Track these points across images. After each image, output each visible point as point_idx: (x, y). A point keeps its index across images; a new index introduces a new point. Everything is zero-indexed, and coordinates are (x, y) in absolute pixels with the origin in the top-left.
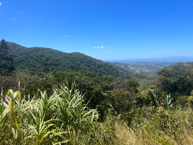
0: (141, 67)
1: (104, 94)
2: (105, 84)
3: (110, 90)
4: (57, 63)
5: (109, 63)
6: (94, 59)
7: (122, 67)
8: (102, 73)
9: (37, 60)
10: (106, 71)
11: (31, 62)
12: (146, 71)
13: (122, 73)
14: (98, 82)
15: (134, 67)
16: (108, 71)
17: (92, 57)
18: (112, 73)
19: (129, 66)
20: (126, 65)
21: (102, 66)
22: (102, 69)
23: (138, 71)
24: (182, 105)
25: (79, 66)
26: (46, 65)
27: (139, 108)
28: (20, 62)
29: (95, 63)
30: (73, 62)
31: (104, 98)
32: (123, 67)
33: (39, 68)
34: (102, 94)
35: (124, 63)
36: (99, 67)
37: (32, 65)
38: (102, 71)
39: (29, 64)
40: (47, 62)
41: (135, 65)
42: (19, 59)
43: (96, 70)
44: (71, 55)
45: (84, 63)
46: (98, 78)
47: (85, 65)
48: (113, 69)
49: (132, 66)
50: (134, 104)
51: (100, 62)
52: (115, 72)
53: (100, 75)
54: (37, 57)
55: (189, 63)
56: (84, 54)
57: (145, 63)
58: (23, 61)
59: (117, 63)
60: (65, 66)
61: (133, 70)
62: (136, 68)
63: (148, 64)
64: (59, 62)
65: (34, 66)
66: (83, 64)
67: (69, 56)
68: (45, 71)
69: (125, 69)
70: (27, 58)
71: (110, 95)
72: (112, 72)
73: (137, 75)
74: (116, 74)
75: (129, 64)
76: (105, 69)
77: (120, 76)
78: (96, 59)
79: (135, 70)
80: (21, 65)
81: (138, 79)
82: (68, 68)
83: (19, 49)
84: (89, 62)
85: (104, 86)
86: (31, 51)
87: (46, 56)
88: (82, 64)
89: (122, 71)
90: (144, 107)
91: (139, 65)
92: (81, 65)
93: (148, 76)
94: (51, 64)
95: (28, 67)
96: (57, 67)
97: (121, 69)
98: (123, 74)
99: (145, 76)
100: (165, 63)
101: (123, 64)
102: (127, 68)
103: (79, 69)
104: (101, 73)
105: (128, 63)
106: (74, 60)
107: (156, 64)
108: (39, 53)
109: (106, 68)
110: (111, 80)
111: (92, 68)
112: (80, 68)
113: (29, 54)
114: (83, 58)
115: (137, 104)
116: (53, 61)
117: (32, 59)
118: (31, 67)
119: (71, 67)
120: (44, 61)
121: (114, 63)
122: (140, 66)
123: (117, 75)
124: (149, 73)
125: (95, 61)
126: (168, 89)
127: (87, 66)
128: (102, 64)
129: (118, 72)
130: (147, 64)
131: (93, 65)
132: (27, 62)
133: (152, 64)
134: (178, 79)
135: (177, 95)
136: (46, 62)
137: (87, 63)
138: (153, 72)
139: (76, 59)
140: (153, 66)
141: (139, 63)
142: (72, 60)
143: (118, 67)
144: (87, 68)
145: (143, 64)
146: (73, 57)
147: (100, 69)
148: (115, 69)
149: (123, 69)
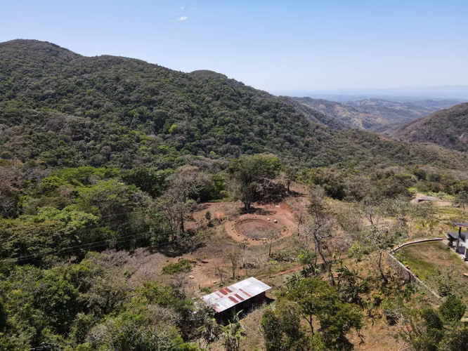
0: (367, 111)
4: (154, 98)
5: (286, 99)
6: (249, 88)
7: (320, 111)
8: (266, 126)
9: (104, 91)
10: (276, 121)
12: (379, 120)
13: (317, 127)
15: (350, 111)
16: (281, 122)
17: (243, 84)
18: (292, 128)
19: (338, 107)
20: (329, 105)
21: (267, 108)
22: (265, 117)
23: (358, 122)
25: (208, 108)
26: (126, 103)
28: (63, 95)
29: (250, 99)
30: (194, 96)
32: (322, 109)
33: (107, 111)
36: (260, 112)
37: (91, 103)
38: (267, 121)
40: (129, 96)
41: (352, 107)
45: (221, 98)
47: (222, 104)
48: (296, 117)
49: (345, 107)
51: (263, 96)
52: (298, 125)
54: (105, 82)
57: (377, 100)
59: (308, 99)
60: (171, 107)
61: (346, 119)
62: (355, 113)
63: (384, 104)
64: (159, 97)
66: (218, 103)
67: (184, 81)
69: (325, 117)
70: (79, 84)
72: (293, 126)
73: (356, 134)
74: (302, 130)
75: (338, 104)
76: (274, 117)
77: (311, 135)
79: (350, 119)
80: (64, 102)
82: (180, 111)
84: (235, 98)
87: (128, 81)
88: (215, 102)
89: (319, 123)
91: (361, 107)
92: (214, 106)
93: (382, 138)
94: (137, 102)
95: (83, 106)
96: (152, 109)
97: (315, 116)
98: (319, 130)
99: (375, 137)
101: (321, 101)
102: (333, 112)
103: (207, 116)
104: (263, 127)
105: (336, 100)
106: (197, 92)
107: (404, 104)
109: (277, 113)
111: (240, 114)
112: (210, 112)
113: (86, 72)
114: (219, 88)
116: (142, 94)
117: (92, 88)
118: (90, 109)
119: (187, 110)
120: (121, 93)
121: (300, 99)
122: (366, 108)
123: (303, 133)
124: (386, 127)
125: (251, 95)
127: (228, 106)
128: (266, 103)
129: (306, 125)
130: (382, 105)
131: (244, 107)
132: (79, 96)
133: (394, 103)
136: (125, 97)
137: (230, 99)
138: (397, 124)
139: (203, 90)
140: (398, 108)
141: (362, 101)
142: (191, 92)
143: (309, 111)
144: (228, 114)
145: (373, 104)
146: (194, 83)
147: (261, 118)
148: (301, 115)
149: (323, 115)
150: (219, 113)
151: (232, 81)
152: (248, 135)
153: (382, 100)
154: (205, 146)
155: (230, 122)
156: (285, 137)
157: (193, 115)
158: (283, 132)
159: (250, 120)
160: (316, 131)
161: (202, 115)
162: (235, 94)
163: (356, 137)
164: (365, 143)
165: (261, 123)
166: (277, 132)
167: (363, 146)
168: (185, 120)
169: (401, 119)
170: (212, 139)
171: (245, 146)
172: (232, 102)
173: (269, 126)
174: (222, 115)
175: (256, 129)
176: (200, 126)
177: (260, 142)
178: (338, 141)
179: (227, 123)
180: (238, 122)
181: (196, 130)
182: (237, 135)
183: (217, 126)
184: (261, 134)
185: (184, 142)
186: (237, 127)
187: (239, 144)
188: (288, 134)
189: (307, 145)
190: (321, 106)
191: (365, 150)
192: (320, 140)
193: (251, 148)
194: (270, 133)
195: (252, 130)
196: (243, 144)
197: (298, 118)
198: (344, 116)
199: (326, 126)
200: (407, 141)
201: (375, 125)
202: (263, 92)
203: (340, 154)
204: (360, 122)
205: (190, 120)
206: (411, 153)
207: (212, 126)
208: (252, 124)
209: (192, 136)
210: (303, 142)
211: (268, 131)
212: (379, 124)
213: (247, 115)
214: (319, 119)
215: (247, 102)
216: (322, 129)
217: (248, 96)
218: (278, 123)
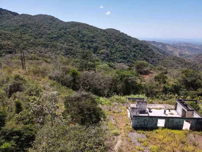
0: (181, 48)
4: (93, 40)
5: (145, 42)
6: (129, 37)
7: (159, 47)
8: (137, 53)
9: (74, 36)
10: (140, 51)
11: (69, 37)
12: (187, 53)
13: (158, 54)
15: (173, 48)
16: (143, 52)
17: (127, 35)
18: (147, 54)
19: (168, 46)
20: (164, 45)
21: (137, 46)
22: (137, 49)
23: (177, 53)
25: (114, 44)
26: (82, 41)
28: (59, 37)
30: (108, 39)
33: (76, 44)
35: (162, 42)
36: (134, 47)
37: (70, 41)
38: (137, 51)
39: (68, 40)
40: (84, 39)
41: (174, 46)
42: (58, 34)
44: (107, 33)
45: (119, 41)
47: (119, 43)
49: (171, 46)
52: (150, 53)
54: (74, 33)
56: (119, 31)
57: (187, 44)
58: (63, 36)
59: (154, 42)
60: (100, 44)
61: (171, 52)
62: (176, 49)
64: (95, 39)
65: (72, 42)
66: (118, 43)
67: (105, 33)
68: (81, 48)
69: (162, 50)
70: (65, 33)
72: (148, 53)
74: (152, 55)
76: (140, 49)
77: (155, 58)
78: (132, 37)
79: (173, 51)
80: (60, 40)
81: (174, 62)
82: (103, 45)
83: (57, 23)
84: (125, 41)
86: (69, 27)
87: (83, 32)
88: (116, 42)
89: (159, 53)
91: (178, 46)
92: (116, 44)
93: (186, 60)
94: (87, 41)
95: (67, 42)
96: (92, 44)
97: (157, 50)
98: (158, 56)
99: (183, 60)
101: (160, 43)
102: (165, 48)
103: (113, 48)
104: (136, 53)
105: (167, 43)
106: (109, 38)
107: (200, 46)
108: (77, 29)
109: (141, 48)
111: (126, 47)
112: (114, 46)
113: (67, 29)
114: (118, 36)
116: (89, 38)
117: (70, 35)
118: (70, 43)
119: (106, 45)
120: (81, 37)
121: (151, 42)
122: (181, 47)
123: (152, 57)
124: (189, 56)
127: (122, 44)
128: (137, 44)
129: (153, 53)
130: (189, 46)
131: (128, 45)
132: (65, 38)
133: (195, 45)
136: (82, 39)
137: (122, 41)
138: (195, 55)
139: (112, 37)
140: (197, 47)
141: (180, 44)
142: (107, 38)
143: (155, 47)
144: (122, 48)
145: (184, 45)
146: (108, 34)
147: (135, 49)
148: (151, 49)
149: (160, 49)
150: (118, 47)
151: (122, 33)
152: (129, 56)
153: (189, 44)
154: (113, 59)
155: (122, 50)
156: (144, 58)
157: (108, 47)
158: (143, 56)
159: (130, 50)
160: (157, 56)
161: (112, 47)
162: (124, 39)
163: (174, 59)
164: (179, 62)
165: (135, 52)
166: (141, 56)
167: (178, 63)
168: (105, 49)
169: (197, 53)
170: (116, 57)
171: (128, 60)
172: (123, 43)
173: (138, 53)
174: (119, 47)
175: (133, 54)
176: (111, 52)
177: (134, 59)
178: (166, 60)
179: (121, 51)
180: (126, 51)
181: (110, 53)
182: (125, 56)
183: (117, 52)
184: (134, 56)
185: (105, 57)
186: (125, 53)
187: (126, 59)
188: (145, 57)
189: (153, 61)
190: (160, 45)
191: (178, 65)
192: (159, 60)
193: (130, 61)
194: (138, 56)
195: (131, 54)
196: (127, 59)
197: (150, 50)
198: (170, 50)
199: (162, 54)
200: (198, 63)
201: (184, 55)
202: (136, 39)
203: (167, 66)
204: (178, 53)
205: (107, 49)
206: (199, 67)
207: (115, 52)
208: (131, 52)
209: (108, 55)
210: (151, 60)
211: (137, 55)
212: (187, 55)
213: (129, 48)
214: (159, 51)
215: (129, 43)
216: (160, 55)
217: (130, 40)
218: (141, 52)
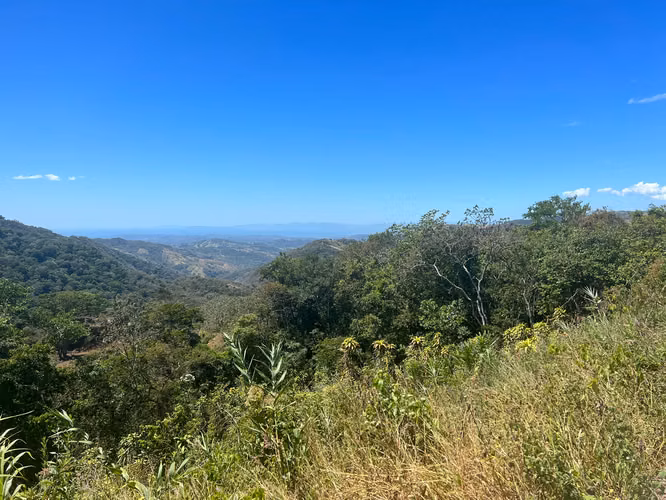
0: (210, 255)
1: (61, 365)
2: (65, 323)
3: (91, 348)
5: (83, 240)
6: (14, 224)
7: (140, 257)
8: (54, 279)
10: (70, 272)
12: (226, 267)
13: (140, 278)
14: (35, 322)
15: (184, 255)
16: (80, 274)
18: (99, 282)
19: (166, 252)
20: (155, 249)
21: (52, 254)
22: (52, 267)
23: (198, 270)
24: (329, 365)
27: (203, 398)
29: (19, 241)
31: (60, 381)
32: (145, 255)
34: (49, 370)
35: (146, 240)
36: (40, 259)
38: (56, 272)
41: (188, 249)
43: (25, 272)
46: (33, 304)
48: (104, 264)
49: (177, 251)
50: (183, 385)
51: (42, 235)
52: (110, 276)
53: (46, 289)
55: (344, 241)
57: (220, 241)
59: (119, 241)
61: (180, 267)
62: (193, 259)
63: (230, 245)
69: (150, 265)
71: (91, 368)
72: (100, 278)
73: (197, 285)
74: (117, 283)
75: (166, 247)
76: (67, 266)
77: (131, 290)
78: (26, 224)
79: (187, 267)
81: (198, 295)
85: (61, 332)
90: (219, 391)
91: (198, 250)
93: (231, 286)
97: (134, 264)
98: (143, 282)
99: (223, 284)
100: (283, 241)
101: (142, 244)
102: (160, 259)
104: (49, 282)
105: (164, 242)
107: (256, 245)
109: (71, 259)
110: (92, 309)
115: (196, 384)
121: (107, 240)
122: (206, 251)
123: (117, 287)
124: (235, 275)
125: (20, 234)
126: (293, 321)
128: (51, 246)
129: (123, 276)
130: (228, 247)
131: (10, 251)
133: (243, 244)
134: (316, 289)
135: (315, 339)
138: (248, 270)
140: (248, 250)
141: (201, 242)
143: (123, 257)
145: (216, 245)
147: (44, 267)
148: (111, 262)
149: (146, 263)
153: (227, 241)
160: (138, 283)
163: (197, 288)
165: (44, 276)
169: (253, 264)
173: (59, 281)
190: (141, 251)
197: (108, 266)
198: (177, 264)
201: (221, 272)
202: (41, 230)
204: (201, 271)
212: (227, 272)
213: (18, 265)
214: (140, 268)
215: (15, 244)
216: (148, 280)
217: (15, 236)
218: (75, 275)
